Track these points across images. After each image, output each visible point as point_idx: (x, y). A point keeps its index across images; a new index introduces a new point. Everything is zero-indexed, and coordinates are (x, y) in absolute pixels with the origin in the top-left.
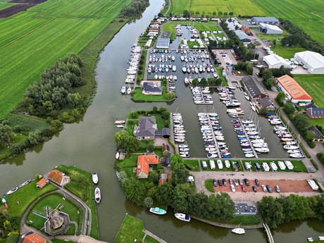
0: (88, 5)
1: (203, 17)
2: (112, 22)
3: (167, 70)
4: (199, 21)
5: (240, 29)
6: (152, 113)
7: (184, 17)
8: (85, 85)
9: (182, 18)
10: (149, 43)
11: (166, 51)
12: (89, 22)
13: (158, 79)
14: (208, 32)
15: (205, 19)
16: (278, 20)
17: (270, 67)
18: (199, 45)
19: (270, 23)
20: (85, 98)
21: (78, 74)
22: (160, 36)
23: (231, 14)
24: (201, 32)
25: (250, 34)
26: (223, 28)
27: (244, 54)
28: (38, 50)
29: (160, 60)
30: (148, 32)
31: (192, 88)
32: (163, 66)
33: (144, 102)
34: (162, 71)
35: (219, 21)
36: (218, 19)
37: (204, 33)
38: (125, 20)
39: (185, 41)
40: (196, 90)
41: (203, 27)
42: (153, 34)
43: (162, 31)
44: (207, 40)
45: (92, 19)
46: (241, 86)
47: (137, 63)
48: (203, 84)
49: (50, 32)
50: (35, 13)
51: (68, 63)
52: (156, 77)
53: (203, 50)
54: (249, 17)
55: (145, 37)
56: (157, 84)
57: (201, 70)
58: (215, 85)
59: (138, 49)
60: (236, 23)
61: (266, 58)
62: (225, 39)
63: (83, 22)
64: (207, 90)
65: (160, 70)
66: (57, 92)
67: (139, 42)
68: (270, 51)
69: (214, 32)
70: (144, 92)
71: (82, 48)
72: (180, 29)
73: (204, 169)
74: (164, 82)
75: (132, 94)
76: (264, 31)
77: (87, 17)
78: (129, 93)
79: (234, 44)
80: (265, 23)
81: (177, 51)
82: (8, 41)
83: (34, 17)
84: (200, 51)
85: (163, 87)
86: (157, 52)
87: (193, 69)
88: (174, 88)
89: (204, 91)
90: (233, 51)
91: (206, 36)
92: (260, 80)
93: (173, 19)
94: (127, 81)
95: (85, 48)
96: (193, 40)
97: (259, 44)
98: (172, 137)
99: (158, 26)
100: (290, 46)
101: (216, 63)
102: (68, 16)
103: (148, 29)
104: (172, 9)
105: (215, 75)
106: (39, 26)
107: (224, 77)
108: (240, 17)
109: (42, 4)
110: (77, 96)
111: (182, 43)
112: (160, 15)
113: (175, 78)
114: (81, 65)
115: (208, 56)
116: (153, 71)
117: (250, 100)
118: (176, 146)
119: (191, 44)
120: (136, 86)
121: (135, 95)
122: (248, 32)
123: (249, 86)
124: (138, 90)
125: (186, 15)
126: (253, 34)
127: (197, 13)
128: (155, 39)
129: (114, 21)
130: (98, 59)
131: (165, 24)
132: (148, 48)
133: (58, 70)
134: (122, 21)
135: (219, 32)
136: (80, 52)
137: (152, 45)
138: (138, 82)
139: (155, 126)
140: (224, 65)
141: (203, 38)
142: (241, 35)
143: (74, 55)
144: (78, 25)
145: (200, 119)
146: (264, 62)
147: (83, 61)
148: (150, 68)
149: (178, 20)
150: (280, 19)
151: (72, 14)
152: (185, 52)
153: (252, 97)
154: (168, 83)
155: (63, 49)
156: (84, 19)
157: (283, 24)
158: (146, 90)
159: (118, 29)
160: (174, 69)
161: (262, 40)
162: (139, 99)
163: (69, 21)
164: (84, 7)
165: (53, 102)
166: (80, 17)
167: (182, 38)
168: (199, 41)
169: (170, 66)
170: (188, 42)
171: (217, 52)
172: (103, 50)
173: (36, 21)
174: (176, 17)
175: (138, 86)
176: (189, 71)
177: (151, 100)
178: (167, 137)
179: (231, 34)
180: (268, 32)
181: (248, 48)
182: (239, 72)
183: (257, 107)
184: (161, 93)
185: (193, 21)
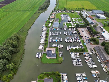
0: (26, 5)
1: (72, 10)
2: (35, 13)
3: (58, 41)
4: (70, 12)
5: (88, 17)
9: (63, 11)
10: (50, 25)
11: (57, 29)
14: (75, 18)
15: (73, 11)
16: (103, 12)
17: (106, 39)
18: (71, 26)
19: (100, 13)
22: (55, 21)
23: (83, 9)
24: (72, 18)
25: (93, 19)
26: (81, 16)
27: (92, 31)
28: (2, 29)
29: (55, 35)
30: (49, 18)
31: (71, 53)
32: (56, 38)
33: (47, 64)
34: (56, 42)
35: (79, 12)
36: (78, 11)
37: (73, 19)
39: (65, 24)
41: (72, 16)
42: (52, 20)
43: (55, 18)
44: (74, 22)
45: (27, 12)
46: (94, 52)
47: (44, 36)
48: (76, 51)
49: (9, 19)
50: (5, 9)
54: (90, 10)
55: (48, 22)
56: (53, 51)
57: (74, 41)
58: (82, 52)
59: (45, 28)
61: (103, 34)
62: (82, 22)
65: (55, 41)
67: (46, 24)
68: (104, 30)
69: (77, 18)
70: (47, 57)
71: (21, 28)
74: (57, 49)
76: (98, 17)
77: (25, 11)
78: (40, 57)
79: (86, 25)
80: (98, 13)
81: (62, 29)
83: (4, 11)
84: (72, 29)
85: (57, 52)
86: (53, 30)
87: (70, 40)
88: (62, 53)
89: (77, 56)
90: (87, 29)
91: (74, 20)
92: (103, 47)
95: (22, 28)
96: (69, 23)
97: (97, 25)
101: (81, 37)
102: (18, 11)
103: (50, 17)
104: (59, 7)
105: (81, 45)
106: (5, 15)
107: (85, 46)
108: (87, 10)
109: (8, 5)
112: (54, 10)
113: (62, 46)
115: (76, 32)
116: (52, 42)
117: (101, 63)
119: (68, 25)
123: (99, 53)
124: (44, 55)
125: (65, 9)
126: (94, 19)
128: (52, 23)
129: (36, 13)
131: (56, 14)
132: (50, 27)
134: (39, 13)
135: (79, 18)
136: (20, 31)
137: (51, 26)
138: (45, 49)
140: (84, 38)
141: (73, 22)
142: (89, 20)
144: (21, 15)
146: (103, 36)
148: (50, 40)
149: (62, 12)
151: (20, 9)
152: (66, 30)
153: (102, 61)
154: (59, 50)
155: (13, 28)
156: (24, 12)
159: (37, 17)
160: (61, 40)
161: (98, 22)
163: (18, 13)
164: (25, 6)
166: (23, 11)
169: (60, 38)
170: (67, 24)
171: (80, 29)
172: (30, 29)
174: (61, 10)
175: (45, 52)
176: (68, 41)
177: (51, 63)
179: (85, 20)
180: (100, 18)
181: (93, 27)
182: (92, 43)
183: (106, 69)
184: (55, 58)
185: (68, 12)
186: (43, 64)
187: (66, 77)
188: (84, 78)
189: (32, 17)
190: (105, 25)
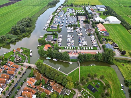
0: (37, 2)
1: (78, 5)
2: (44, 7)
6: (52, 34)
9: (70, 6)
10: (56, 14)
11: (62, 17)
12: (36, 7)
13: (57, 25)
14: (78, 10)
20: (31, 30)
21: (29, 23)
24: (76, 10)
30: (56, 10)
33: (50, 31)
36: (83, 6)
37: (77, 11)
39: (69, 14)
40: (69, 28)
42: (58, 11)
43: (61, 10)
44: (77, 13)
46: (84, 27)
47: (50, 20)
49: (22, 11)
50: (17, 4)
51: (26, 19)
52: (56, 24)
53: (75, 16)
55: (55, 12)
57: (72, 22)
63: (34, 7)
64: (72, 28)
65: (58, 22)
66: (21, 27)
67: (53, 14)
70: (51, 29)
71: (32, 16)
72: (68, 9)
73: (65, 49)
74: (58, 26)
77: (36, 6)
78: (46, 29)
79: (86, 14)
81: (65, 17)
82: (7, 14)
83: (17, 6)
84: (74, 17)
86: (58, 17)
90: (85, 16)
93: (67, 6)
94: (46, 25)
96: (72, 13)
97: (95, 14)
98: (57, 41)
99: (60, 8)
101: (78, 20)
102: (29, 5)
103: (57, 9)
104: (67, 3)
105: (77, 24)
107: (80, 25)
109: (20, 1)
110: (28, 29)
111: (68, 14)
112: (62, 5)
113: (63, 25)
114: (31, 20)
115: (76, 18)
118: (58, 43)
121: (48, 30)
122: (93, 10)
124: (49, 28)
125: (72, 5)
127: (76, 4)
128: (58, 13)
130: (37, 19)
131: (63, 8)
132: (55, 15)
133: (22, 21)
134: (48, 7)
135: (82, 10)
138: (50, 25)
139: (52, 38)
142: (89, 11)
147: (32, 19)
151: (31, 5)
152: (68, 17)
163: (29, 7)
164: (35, 2)
165: (20, 30)
167: (68, 13)
168: (74, 13)
171: (79, 17)
172: (39, 16)
173: (18, 7)
176: (68, 22)
177: (53, 31)
178: (55, 41)
179: (86, 11)
180: (100, 11)
181: (91, 16)
182: (85, 23)
184: (56, 29)
185: (74, 7)
186: (48, 31)
188: (72, 36)
189: (42, 9)
190: (101, 14)
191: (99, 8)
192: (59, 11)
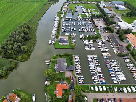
2: (45, 4)
3: (71, 30)
4: (86, 3)
5: (106, 8)
6: (64, 56)
7: (79, 1)
8: (31, 39)
10: (62, 16)
11: (71, 20)
12: (34, 4)
13: (67, 36)
14: (91, 9)
15: (89, 2)
16: (123, 3)
17: (122, 29)
18: (86, 16)
19: (120, 4)
21: (27, 34)
22: (68, 12)
24: (87, 9)
25: (111, 10)
26: (97, 7)
27: (108, 21)
28: (9, 20)
29: (68, 25)
30: (62, 9)
31: (84, 40)
32: (69, 28)
33: (60, 49)
34: (69, 31)
35: (96, 3)
36: (95, 2)
37: (89, 10)
38: (51, 3)
40: (86, 42)
41: (88, 7)
43: (68, 9)
44: (90, 13)
45: (36, 3)
46: (108, 39)
47: (57, 26)
48: (89, 38)
49: (16, 10)
51: (22, 28)
52: (66, 34)
54: (110, 1)
55: (60, 12)
56: (66, 39)
57: (88, 30)
58: (95, 39)
59: (57, 19)
60: (104, 4)
61: (120, 24)
62: (99, 13)
63: (31, 5)
64: (91, 42)
65: (68, 30)
67: (58, 15)
68: (121, 20)
69: (94, 9)
70: (60, 43)
71: (30, 19)
72: (77, 7)
74: (70, 37)
75: (54, 44)
76: (117, 8)
77: (33, 2)
78: (52, 44)
79: (103, 15)
80: (117, 4)
81: (76, 20)
83: (8, 2)
84: (87, 20)
85: (70, 40)
86: (66, 20)
87: (84, 30)
88: (75, 40)
89: (90, 42)
90: (103, 19)
91: (90, 11)
92: (117, 35)
94: (52, 37)
95: (32, 18)
96: (83, 14)
97: (115, 16)
98: (74, 71)
99: (66, 6)
100: (131, 16)
101: (96, 26)
102: (25, 2)
103: (62, 8)
105: (95, 33)
106: (11, 7)
107: (100, 34)
108: (105, 1)
110: (26, 47)
111: (78, 15)
113: (75, 35)
114: (29, 28)
115: (91, 22)
116: (64, 31)
117: (113, 48)
118: (77, 76)
119: (82, 16)
120: (56, 39)
121: (55, 45)
122: (110, 9)
123: (112, 40)
124: (57, 42)
126: (112, 10)
128: (65, 13)
129: (46, 4)
130: (38, 24)
131: (70, 5)
132: (62, 18)
134: (49, 4)
135: (96, 9)
136: (29, 21)
137: (64, 16)
138: (57, 37)
139: (66, 64)
140: (99, 27)
141: (88, 13)
142: (107, 11)
143: (26, 23)
144: (29, 6)
145: (89, 59)
146: (119, 25)
147: (30, 26)
148: (63, 30)
149: (76, 3)
150: (125, 2)
152: (80, 20)
153: (114, 46)
154: (72, 38)
155: (21, 19)
156: (32, 3)
157: (126, 4)
158: (61, 42)
159: (47, 8)
160: (75, 30)
161: (116, 13)
162: (58, 47)
163: (25, 4)
166: (30, 2)
167: (78, 13)
168: (87, 14)
169: (73, 28)
170: (81, 14)
171: (95, 20)
172: (40, 19)
173: (9, 4)
174: (75, 1)
175: (57, 40)
176: (82, 31)
177: (64, 48)
178: (72, 71)
179: (101, 10)
180: (119, 9)
181: (110, 18)
182: (107, 31)
183: (117, 52)
184: (68, 44)
185: (83, 3)
186: (56, 49)
187: (78, 58)
188: (96, 59)
189: (42, 8)
190: (123, 16)
191: (117, 6)
192: (65, 10)
